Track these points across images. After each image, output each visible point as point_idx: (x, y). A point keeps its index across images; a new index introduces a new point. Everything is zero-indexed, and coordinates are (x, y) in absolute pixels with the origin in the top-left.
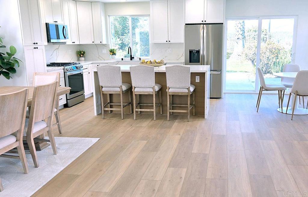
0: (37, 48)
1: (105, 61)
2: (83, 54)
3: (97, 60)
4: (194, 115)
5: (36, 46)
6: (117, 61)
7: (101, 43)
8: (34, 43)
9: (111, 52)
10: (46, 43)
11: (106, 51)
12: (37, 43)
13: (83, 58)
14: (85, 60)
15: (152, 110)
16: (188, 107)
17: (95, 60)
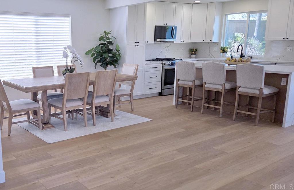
0: (138, 46)
1: (215, 59)
2: (194, 52)
3: (207, 58)
4: (273, 121)
5: (137, 44)
6: (225, 59)
7: (211, 41)
8: (136, 42)
9: (221, 50)
10: (153, 42)
11: (217, 49)
12: (138, 42)
13: (194, 56)
14: (196, 57)
15: (219, 107)
16: (257, 110)
17: (206, 58)
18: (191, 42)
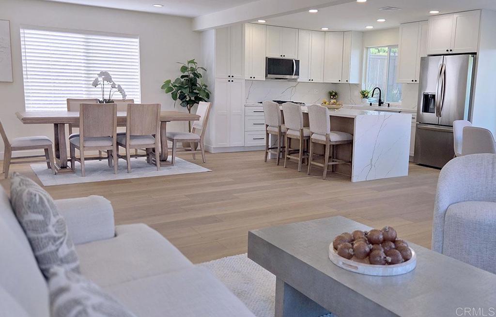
5: (231, 79)
7: (347, 82)
8: (229, 76)
11: (357, 94)
18: (325, 82)
